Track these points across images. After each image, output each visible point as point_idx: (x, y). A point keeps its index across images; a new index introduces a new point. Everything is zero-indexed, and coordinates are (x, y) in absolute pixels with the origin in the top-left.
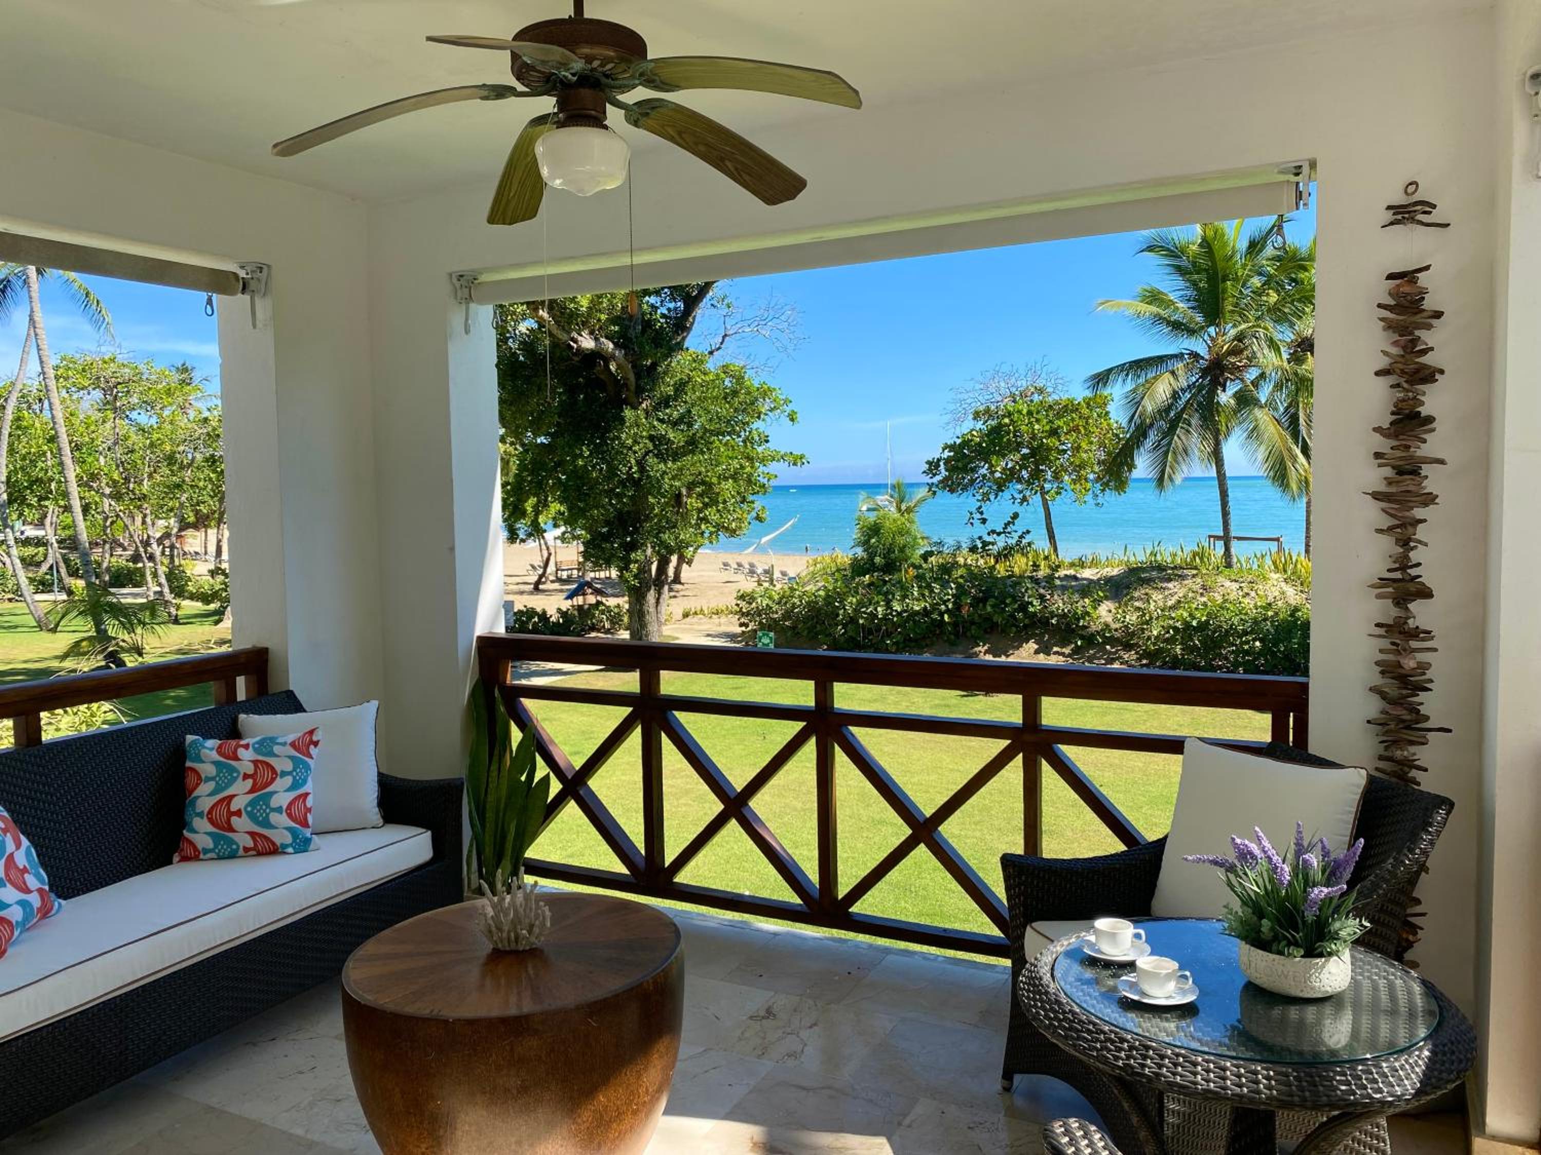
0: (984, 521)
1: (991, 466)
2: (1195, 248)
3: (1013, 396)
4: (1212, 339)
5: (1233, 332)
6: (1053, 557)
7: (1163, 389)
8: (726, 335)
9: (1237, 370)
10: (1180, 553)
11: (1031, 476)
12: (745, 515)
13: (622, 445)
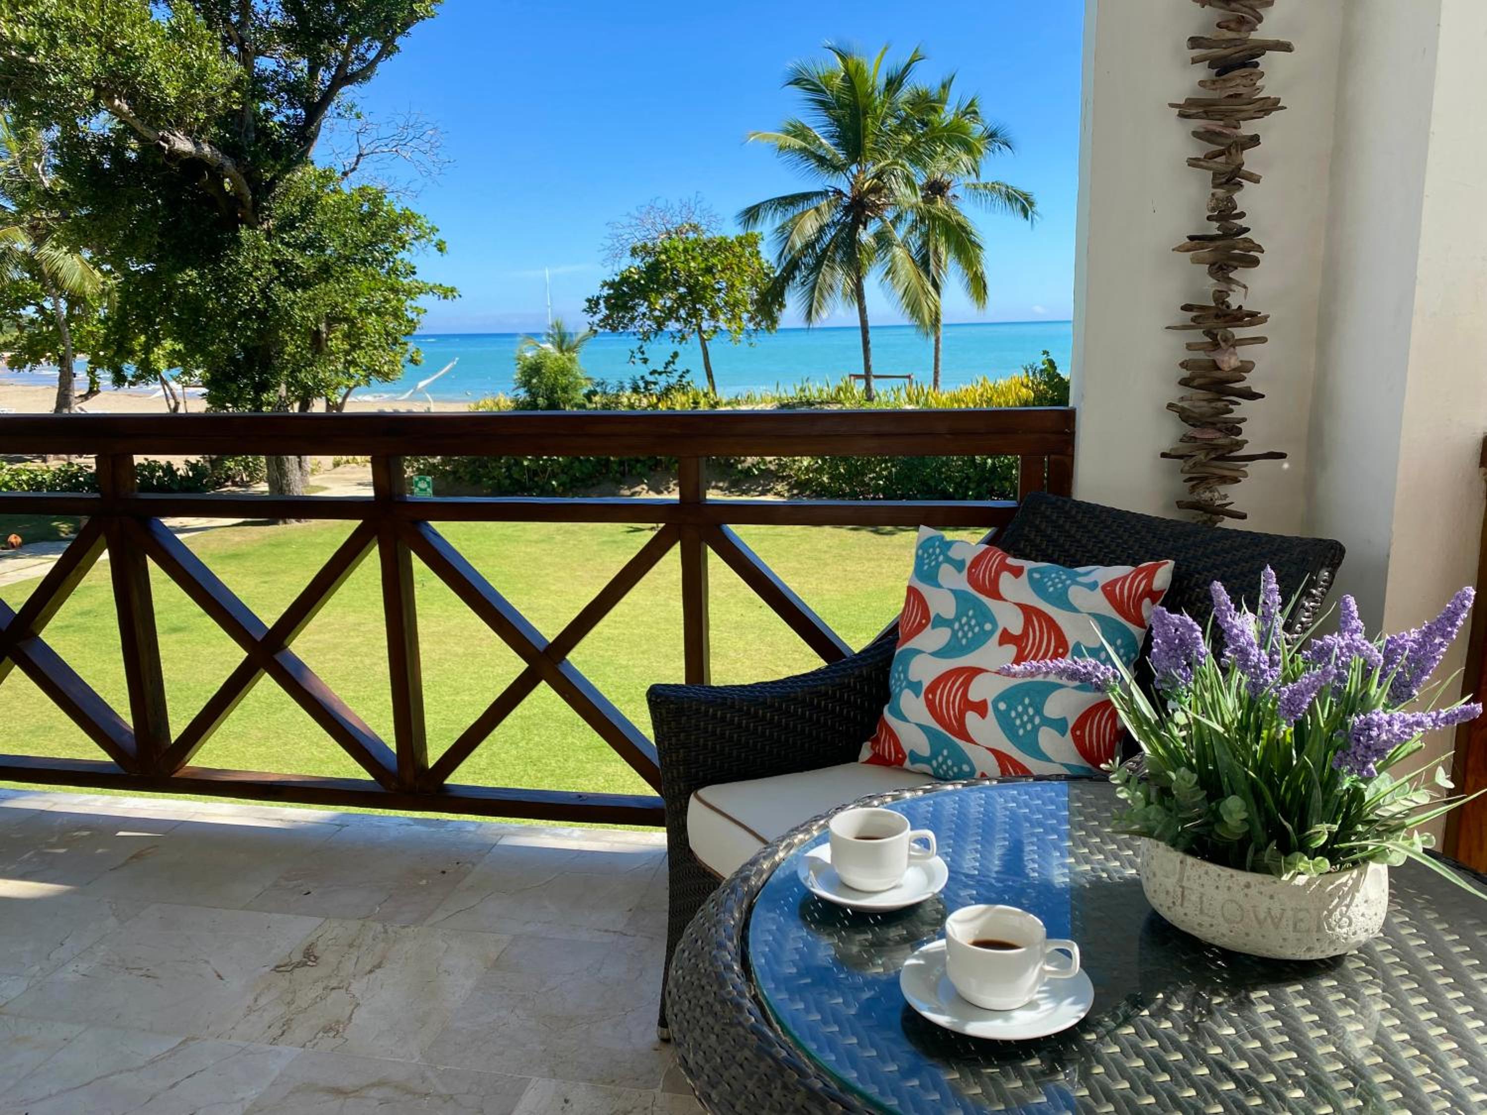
0: (645, 361)
1: (650, 303)
2: (838, 81)
3: (668, 233)
4: (854, 177)
5: (873, 170)
6: (712, 395)
7: (810, 226)
8: (360, 155)
9: (877, 209)
10: (826, 388)
11: (688, 315)
12: (398, 358)
13: (241, 270)
